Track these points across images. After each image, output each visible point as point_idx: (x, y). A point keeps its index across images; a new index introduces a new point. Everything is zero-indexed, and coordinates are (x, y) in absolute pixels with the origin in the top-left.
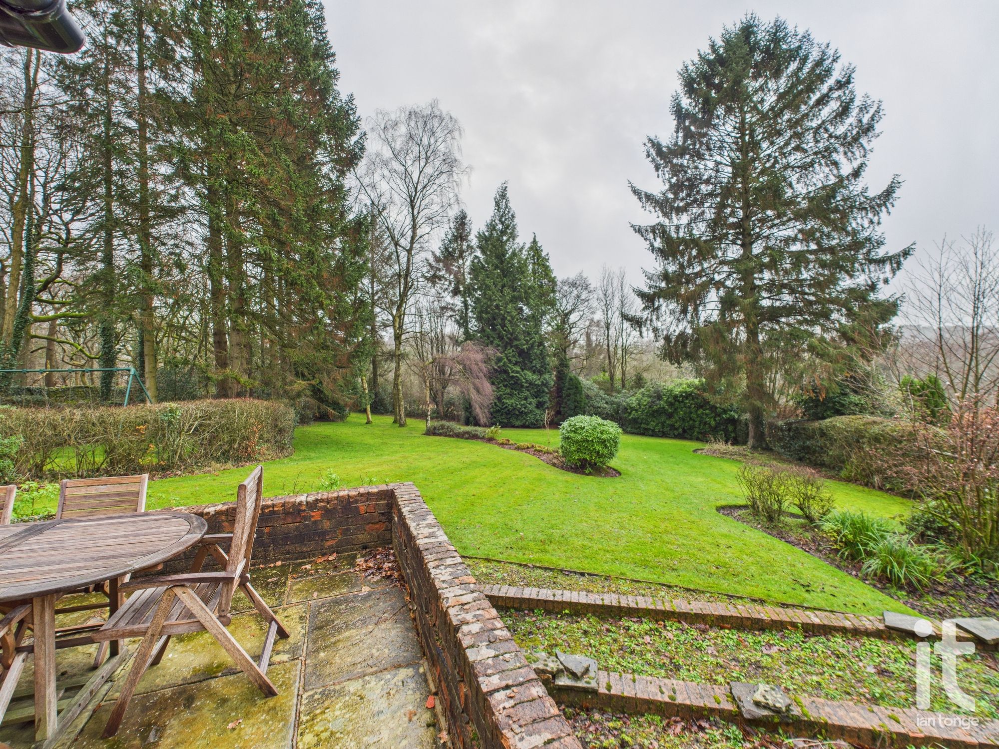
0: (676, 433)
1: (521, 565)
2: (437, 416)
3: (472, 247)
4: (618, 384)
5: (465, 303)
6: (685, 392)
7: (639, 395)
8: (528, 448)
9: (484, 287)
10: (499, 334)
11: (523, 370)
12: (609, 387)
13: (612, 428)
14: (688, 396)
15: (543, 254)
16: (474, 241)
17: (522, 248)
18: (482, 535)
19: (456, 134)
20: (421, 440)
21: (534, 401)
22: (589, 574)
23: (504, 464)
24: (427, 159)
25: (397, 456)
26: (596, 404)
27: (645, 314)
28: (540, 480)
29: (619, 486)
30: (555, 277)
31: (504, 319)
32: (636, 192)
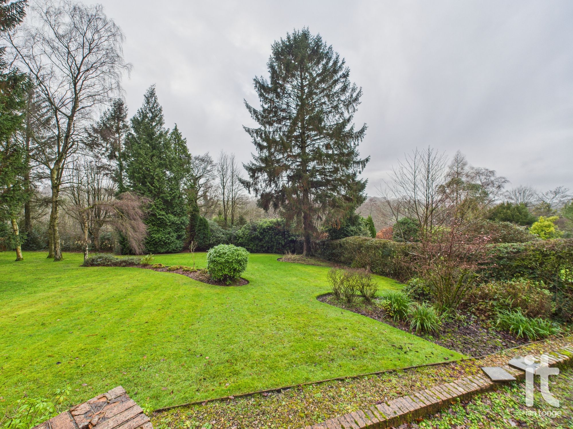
0: (264, 249)
1: (222, 400)
2: (94, 249)
3: (127, 127)
4: (229, 223)
5: (121, 166)
6: (269, 226)
7: (243, 229)
8: (177, 269)
9: (137, 155)
10: (149, 189)
11: (167, 214)
12: (224, 224)
13: (242, 251)
14: (270, 228)
15: (182, 138)
16: (129, 123)
17: (167, 132)
18: (170, 371)
19: (118, 38)
20: (80, 272)
21: (175, 235)
22: (284, 389)
23: (163, 286)
24: (90, 50)
25: (55, 291)
26: (217, 235)
27: (251, 181)
28: (197, 296)
29: (254, 291)
30: (190, 154)
31: (153, 178)
32: (248, 107)
